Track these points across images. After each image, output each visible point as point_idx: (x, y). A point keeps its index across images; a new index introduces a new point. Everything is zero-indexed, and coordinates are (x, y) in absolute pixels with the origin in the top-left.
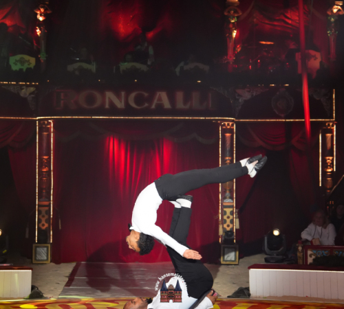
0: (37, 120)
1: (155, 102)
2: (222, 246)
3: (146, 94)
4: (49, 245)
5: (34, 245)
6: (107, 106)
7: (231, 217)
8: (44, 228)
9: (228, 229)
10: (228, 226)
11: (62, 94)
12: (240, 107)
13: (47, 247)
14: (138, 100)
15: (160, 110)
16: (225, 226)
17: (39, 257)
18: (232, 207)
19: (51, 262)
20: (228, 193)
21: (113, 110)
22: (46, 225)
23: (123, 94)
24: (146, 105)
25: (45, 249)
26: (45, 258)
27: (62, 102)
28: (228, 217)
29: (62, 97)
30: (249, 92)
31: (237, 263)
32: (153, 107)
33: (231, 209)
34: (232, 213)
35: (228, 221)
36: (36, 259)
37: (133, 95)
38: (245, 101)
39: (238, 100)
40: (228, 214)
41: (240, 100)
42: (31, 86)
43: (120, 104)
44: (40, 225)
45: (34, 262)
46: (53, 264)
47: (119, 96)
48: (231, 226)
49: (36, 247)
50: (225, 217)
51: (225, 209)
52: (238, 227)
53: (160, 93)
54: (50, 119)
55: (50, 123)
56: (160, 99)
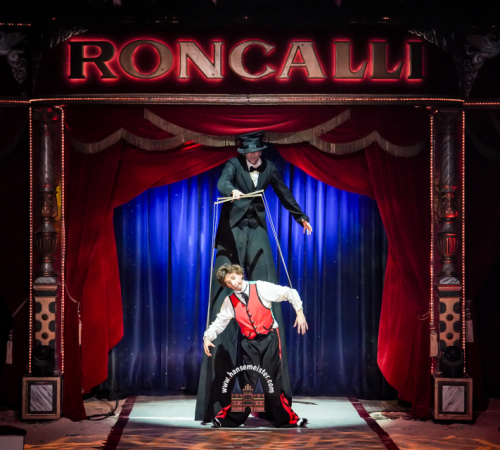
0: (29, 105)
1: (289, 64)
2: (437, 380)
3: (269, 48)
4: (58, 379)
5: (25, 379)
6: (183, 74)
7: (456, 317)
8: (45, 342)
9: (450, 343)
10: (450, 336)
11: (85, 47)
12: (475, 75)
13: (54, 384)
14: (253, 61)
15: (299, 82)
16: (443, 336)
17: (35, 406)
18: (459, 294)
19: (62, 416)
20: (448, 266)
21: (198, 83)
22: (52, 335)
23: (218, 46)
24: (269, 70)
25: (50, 387)
26: (50, 408)
27: (85, 64)
28: (450, 318)
29: (85, 56)
30: (496, 40)
31: (470, 418)
32: (284, 75)
33: (457, 300)
34: (457, 308)
35: (450, 325)
36: (29, 411)
37: (240, 49)
38: (487, 61)
39: (471, 58)
40: (449, 310)
41: (475, 60)
42: (15, 29)
43: (211, 71)
44: (38, 336)
45: (26, 415)
46: (66, 421)
47: (208, 52)
48: (456, 336)
49: (30, 383)
50: (443, 317)
51: (442, 300)
52: (471, 339)
53: (300, 44)
54: (58, 103)
55: (59, 111)
56: (298, 58)
